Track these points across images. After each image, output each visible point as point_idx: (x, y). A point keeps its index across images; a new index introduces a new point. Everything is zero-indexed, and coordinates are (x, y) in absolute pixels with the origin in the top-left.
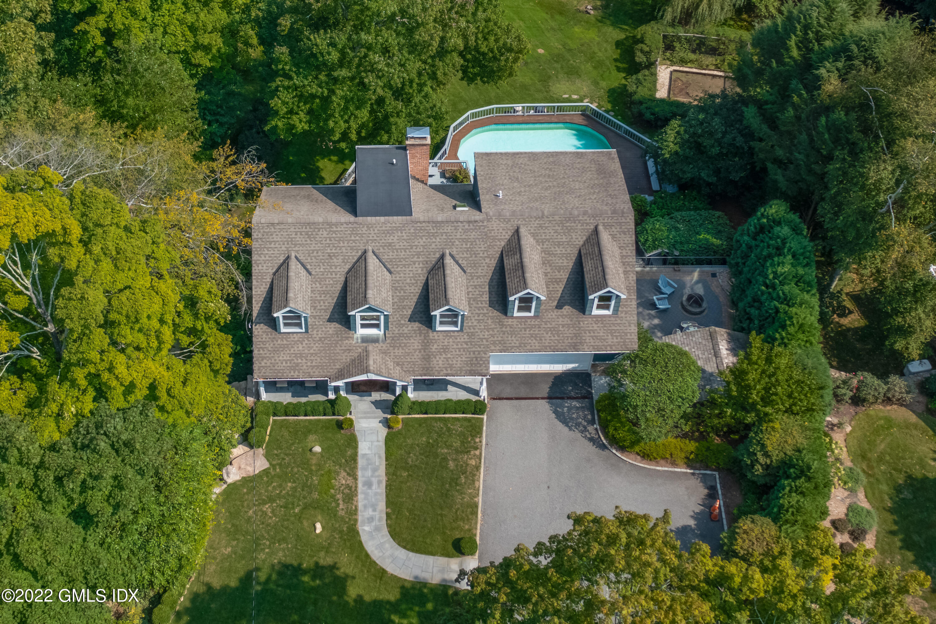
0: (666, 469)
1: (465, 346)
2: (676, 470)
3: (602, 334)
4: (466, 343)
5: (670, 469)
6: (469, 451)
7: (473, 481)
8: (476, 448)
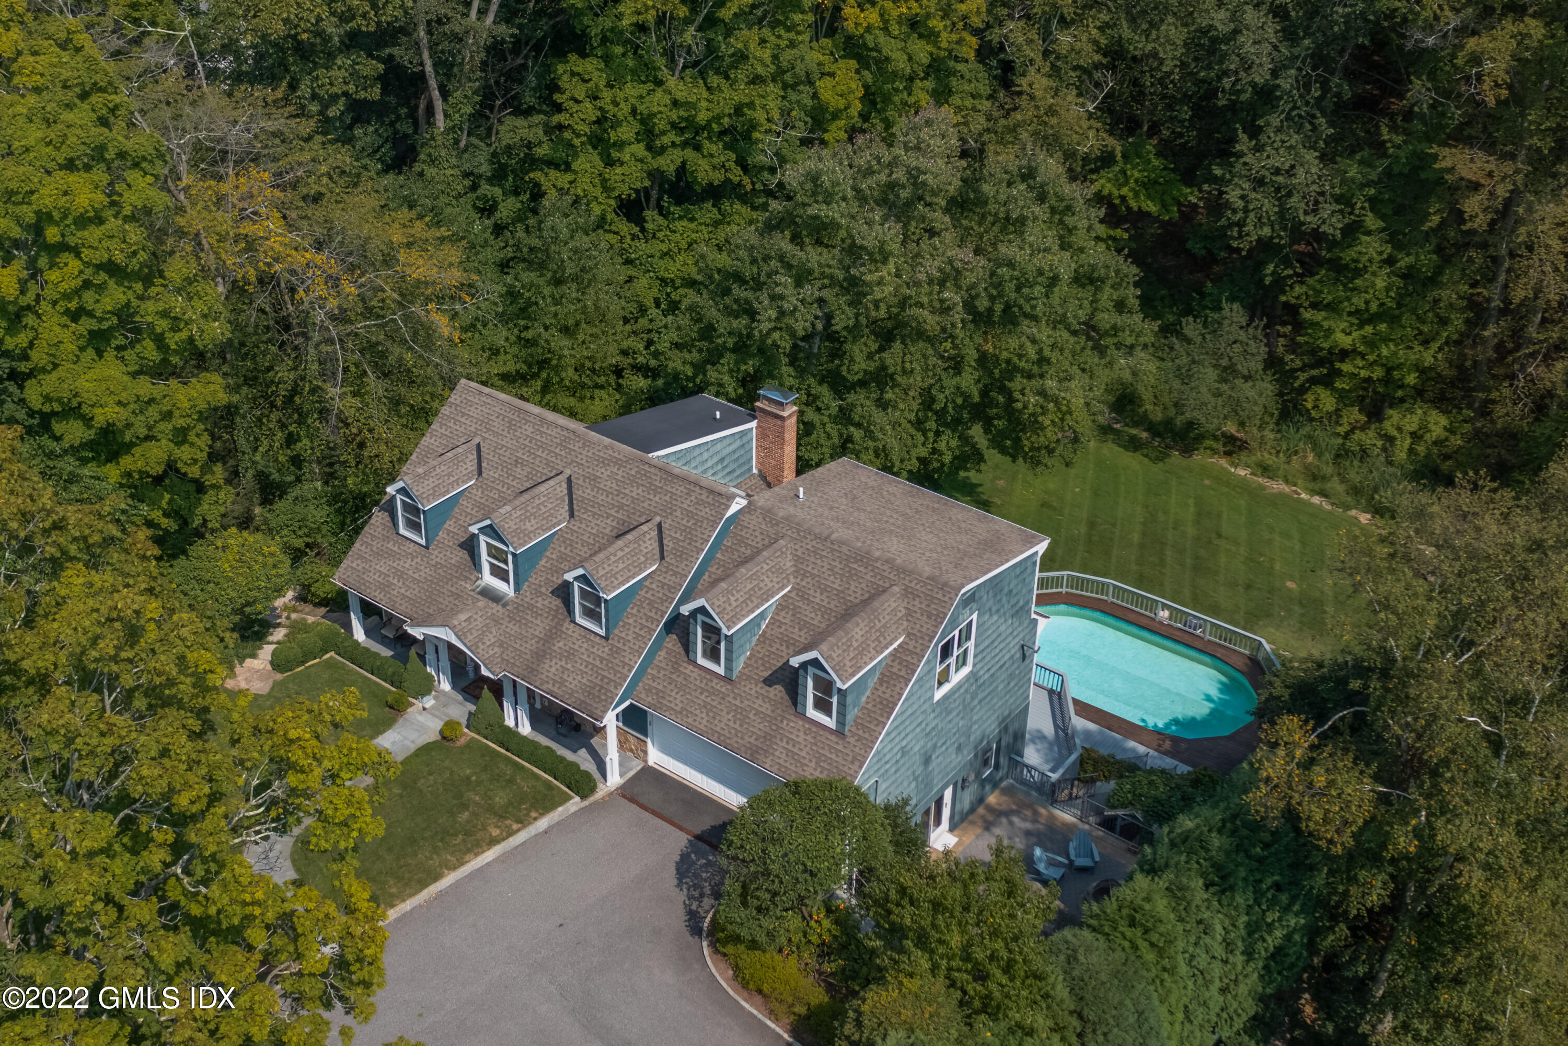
0: (755, 1012)
1: (598, 663)
2: (769, 1023)
3: (803, 754)
4: (602, 660)
5: (760, 1016)
6: (506, 818)
7: (469, 851)
8: (520, 821)
